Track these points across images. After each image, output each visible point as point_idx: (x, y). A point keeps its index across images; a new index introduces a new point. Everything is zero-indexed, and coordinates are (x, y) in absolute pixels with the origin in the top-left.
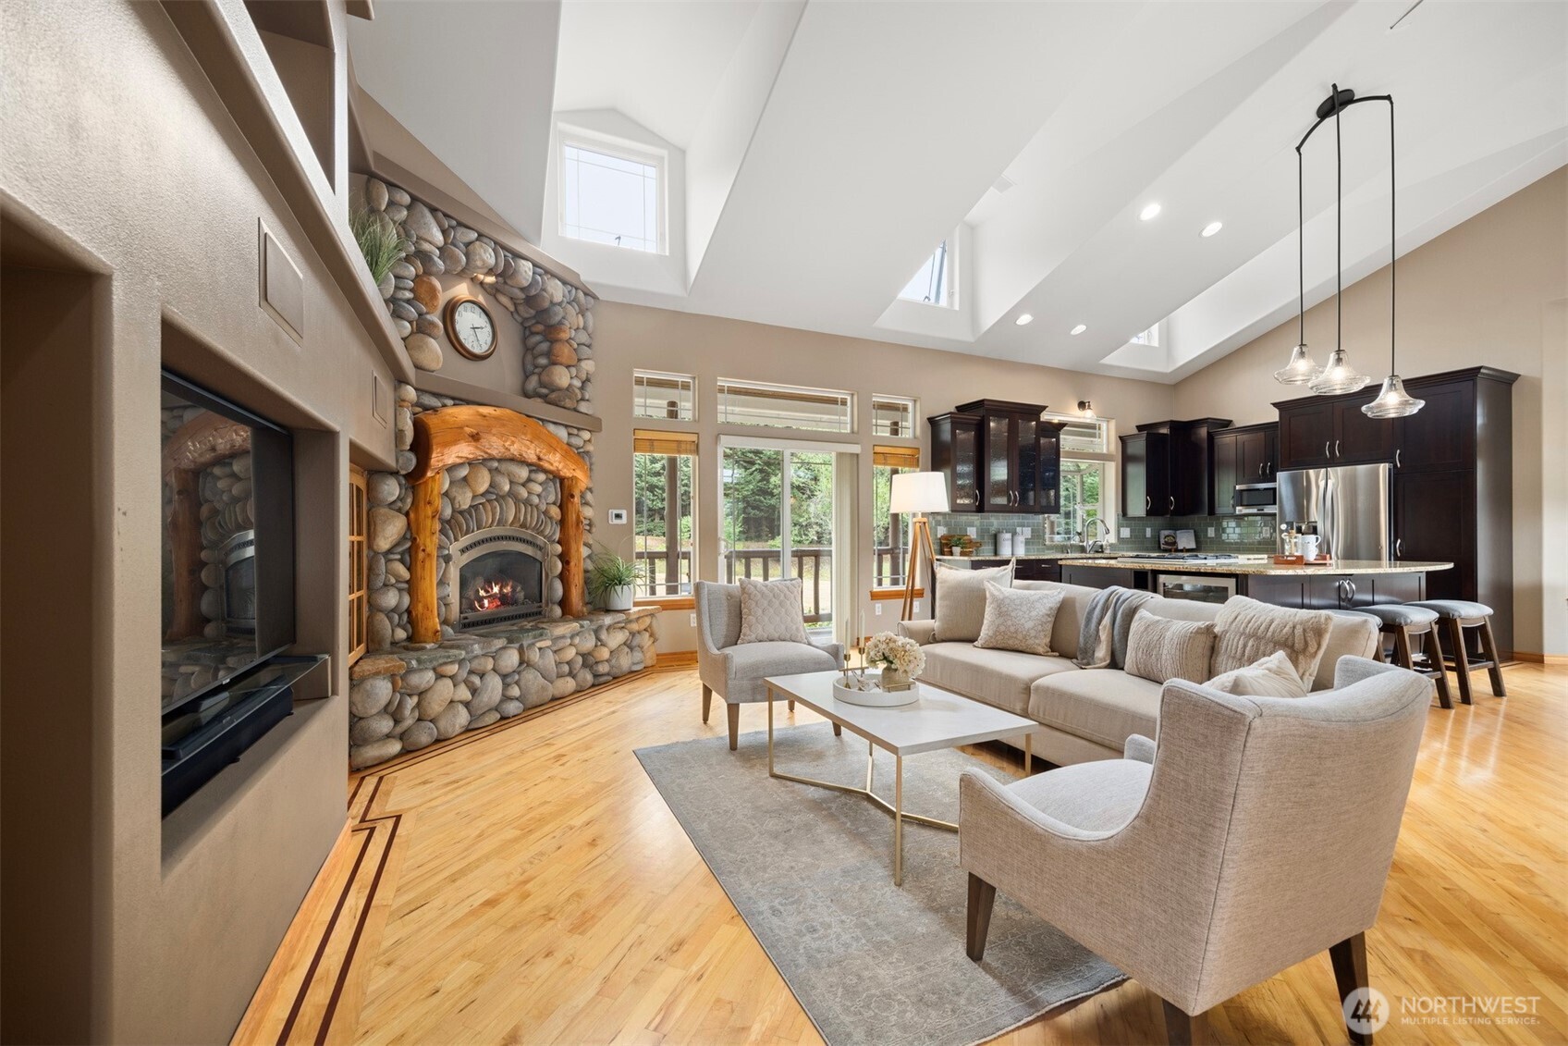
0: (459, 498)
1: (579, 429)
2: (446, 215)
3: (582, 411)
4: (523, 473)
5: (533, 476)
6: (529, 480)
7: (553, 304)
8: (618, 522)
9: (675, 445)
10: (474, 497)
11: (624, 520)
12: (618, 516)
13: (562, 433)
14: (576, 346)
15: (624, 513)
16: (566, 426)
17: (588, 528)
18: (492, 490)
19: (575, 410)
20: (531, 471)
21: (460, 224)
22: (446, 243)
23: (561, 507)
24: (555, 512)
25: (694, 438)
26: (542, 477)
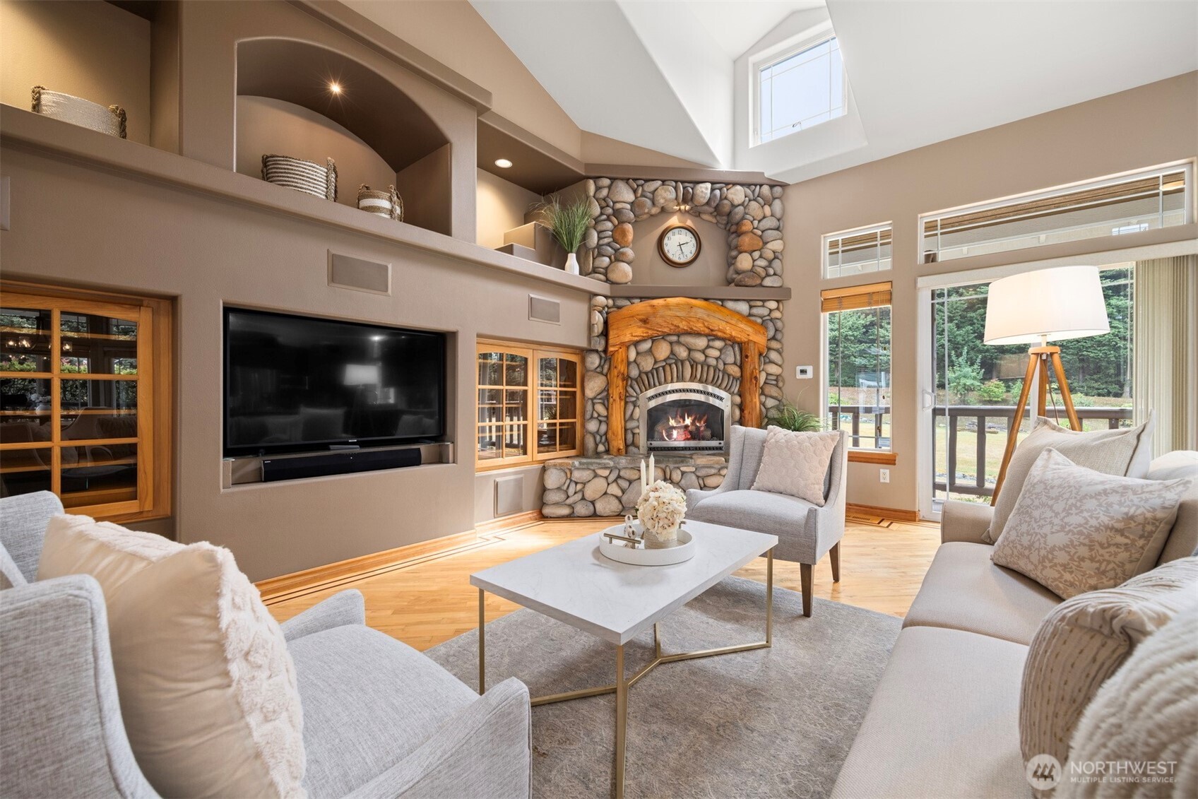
0: (643, 364)
1: (764, 301)
2: (635, 180)
3: (768, 285)
4: (701, 342)
5: (711, 344)
6: (708, 347)
7: (734, 206)
8: (803, 376)
9: (865, 299)
10: (656, 362)
11: (810, 375)
12: (803, 372)
13: (743, 307)
14: (760, 233)
15: (810, 369)
16: (748, 301)
17: (774, 382)
18: (671, 356)
19: (761, 285)
20: (709, 341)
21: (647, 181)
22: (636, 198)
23: (741, 367)
24: (735, 371)
25: (887, 287)
26: (719, 344)
